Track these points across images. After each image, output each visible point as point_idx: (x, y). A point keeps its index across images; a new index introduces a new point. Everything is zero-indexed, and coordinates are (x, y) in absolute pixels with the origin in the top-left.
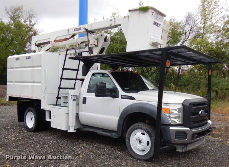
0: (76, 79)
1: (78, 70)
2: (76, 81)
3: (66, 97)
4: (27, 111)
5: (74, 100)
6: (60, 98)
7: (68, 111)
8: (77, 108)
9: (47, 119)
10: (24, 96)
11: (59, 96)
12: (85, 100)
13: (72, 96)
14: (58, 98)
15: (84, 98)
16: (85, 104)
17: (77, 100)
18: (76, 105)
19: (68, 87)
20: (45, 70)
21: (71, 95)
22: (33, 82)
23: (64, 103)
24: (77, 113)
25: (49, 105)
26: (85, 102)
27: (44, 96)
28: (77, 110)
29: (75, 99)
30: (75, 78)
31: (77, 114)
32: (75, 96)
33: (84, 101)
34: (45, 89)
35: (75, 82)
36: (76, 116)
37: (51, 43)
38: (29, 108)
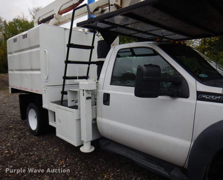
0: (90, 63)
1: (92, 48)
2: (89, 65)
3: (75, 93)
4: (28, 108)
5: (88, 98)
6: (66, 93)
7: (80, 115)
8: (94, 110)
9: (51, 123)
10: (24, 89)
11: (65, 90)
12: (107, 98)
13: (85, 91)
14: (64, 93)
15: (104, 94)
16: (108, 104)
17: (93, 98)
18: (92, 106)
19: (78, 75)
20: (45, 51)
21: (83, 90)
22: (32, 70)
23: (72, 101)
24: (94, 118)
25: (52, 104)
26: (107, 102)
27: (45, 89)
28: (94, 113)
29: (90, 96)
30: (88, 60)
31: (95, 120)
32: (89, 92)
33: (106, 100)
34: (47, 79)
35: (89, 68)
36: (93, 124)
37: (54, 16)
38: (30, 104)
